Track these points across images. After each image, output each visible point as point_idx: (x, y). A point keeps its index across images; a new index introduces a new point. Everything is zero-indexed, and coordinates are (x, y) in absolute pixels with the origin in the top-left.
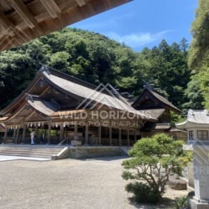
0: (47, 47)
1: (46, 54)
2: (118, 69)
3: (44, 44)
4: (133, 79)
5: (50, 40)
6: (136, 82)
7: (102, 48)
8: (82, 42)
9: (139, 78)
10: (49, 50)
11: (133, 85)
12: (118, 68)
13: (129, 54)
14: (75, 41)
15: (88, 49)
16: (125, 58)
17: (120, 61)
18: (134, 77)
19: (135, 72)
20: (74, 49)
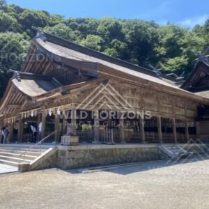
0: (76, 33)
1: (75, 40)
2: (162, 51)
3: (74, 30)
4: (182, 60)
5: (80, 25)
6: (186, 63)
7: (141, 27)
8: (116, 23)
9: (191, 58)
10: (79, 35)
11: (183, 66)
12: (162, 48)
13: (175, 31)
14: (108, 24)
15: (124, 30)
16: (170, 35)
17: (164, 40)
18: (183, 57)
19: (185, 50)
20: (108, 32)
